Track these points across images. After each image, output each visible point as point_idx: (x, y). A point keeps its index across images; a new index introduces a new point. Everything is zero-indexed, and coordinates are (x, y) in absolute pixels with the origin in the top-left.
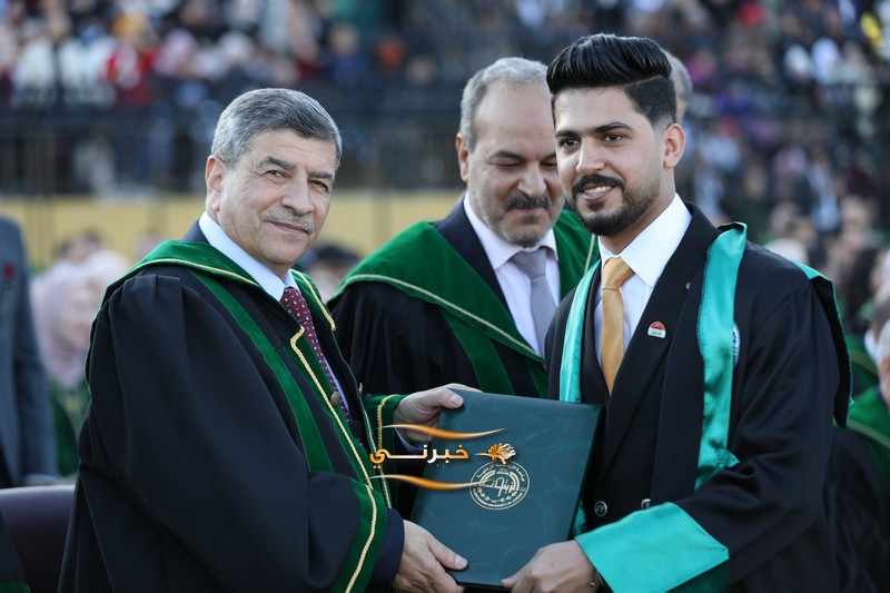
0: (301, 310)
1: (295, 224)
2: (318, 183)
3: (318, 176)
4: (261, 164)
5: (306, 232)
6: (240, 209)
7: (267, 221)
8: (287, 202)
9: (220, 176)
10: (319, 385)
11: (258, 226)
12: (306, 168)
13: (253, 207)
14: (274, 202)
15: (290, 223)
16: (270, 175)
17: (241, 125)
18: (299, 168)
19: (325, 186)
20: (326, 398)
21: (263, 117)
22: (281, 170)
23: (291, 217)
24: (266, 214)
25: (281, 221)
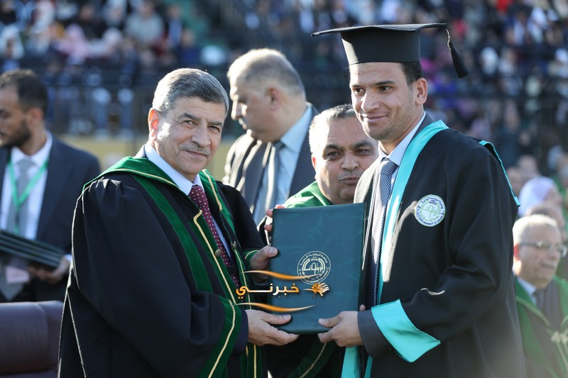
0: (202, 199)
1: (198, 152)
3: (214, 124)
4: (181, 117)
5: (206, 156)
6: (168, 141)
7: (182, 150)
8: (194, 139)
9: (157, 120)
10: (209, 245)
11: (177, 152)
12: (207, 120)
13: (175, 141)
14: (187, 139)
15: (195, 151)
16: (186, 124)
17: (169, 92)
18: (202, 120)
19: (218, 129)
20: (212, 253)
21: (182, 89)
22: (192, 121)
23: (197, 148)
24: (182, 146)
25: (191, 150)
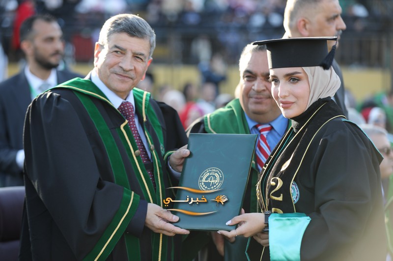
1: (124, 75)
2: (138, 57)
3: (137, 54)
4: (112, 48)
5: (132, 79)
7: (112, 73)
11: (109, 74)
12: (131, 51)
13: (107, 66)
14: (115, 65)
15: (122, 74)
16: (115, 53)
18: (128, 50)
19: (141, 59)
20: (133, 153)
22: (120, 51)
23: (123, 72)
24: (112, 70)
25: (118, 73)
